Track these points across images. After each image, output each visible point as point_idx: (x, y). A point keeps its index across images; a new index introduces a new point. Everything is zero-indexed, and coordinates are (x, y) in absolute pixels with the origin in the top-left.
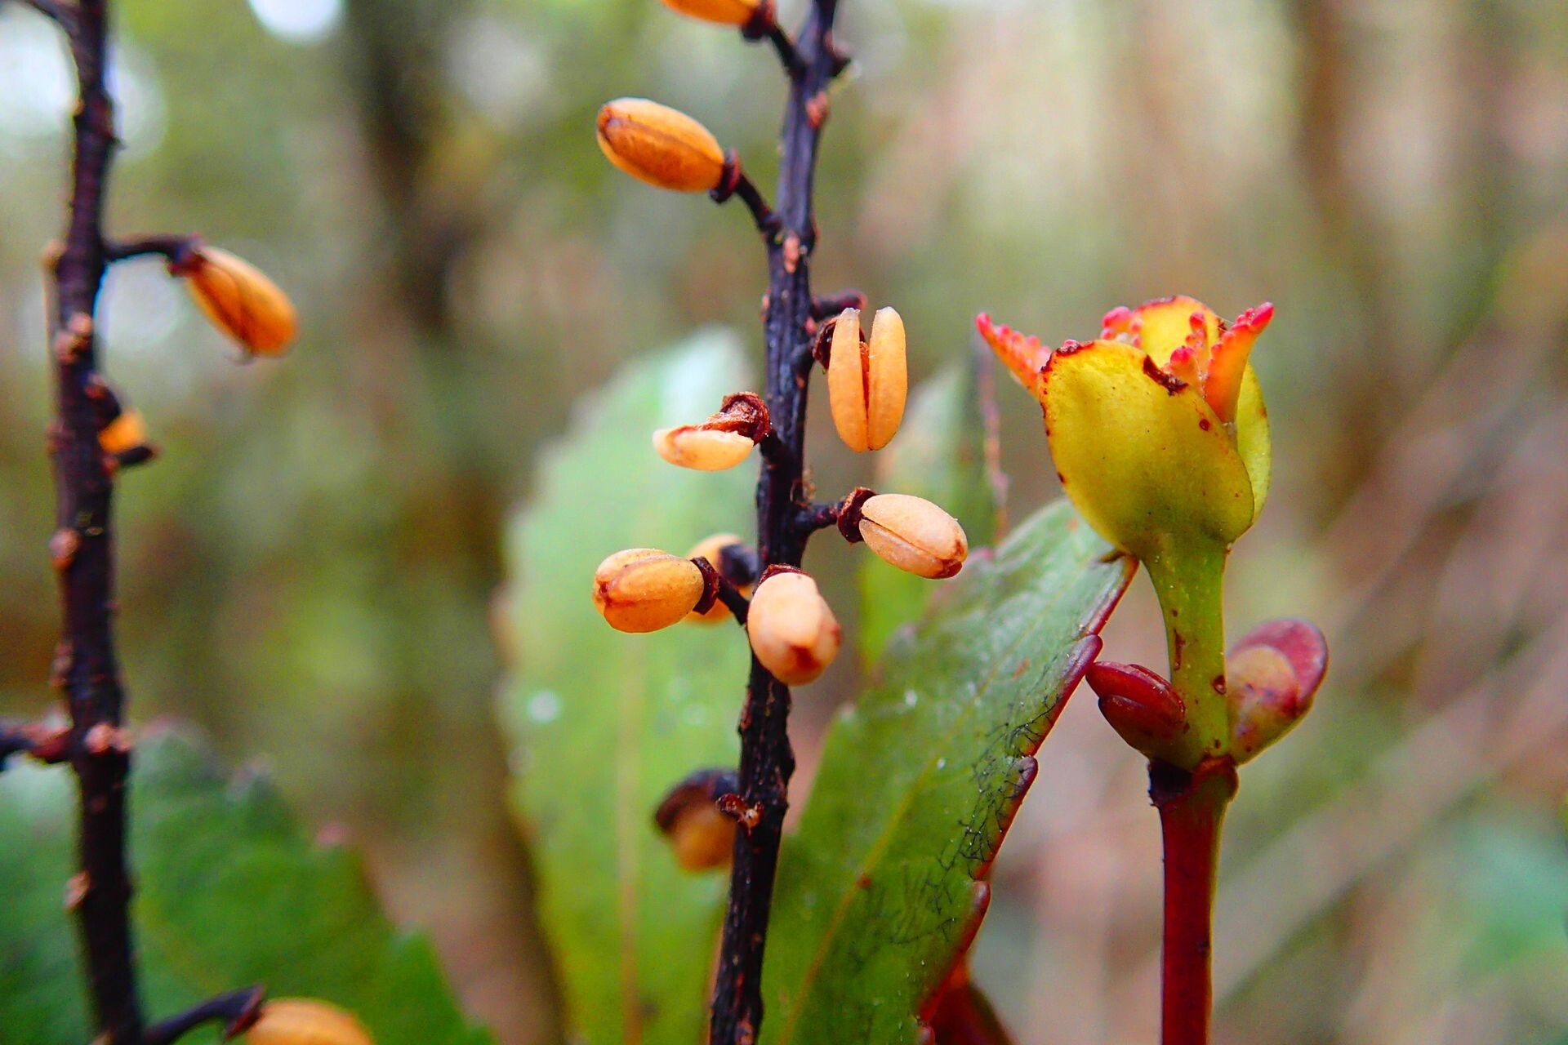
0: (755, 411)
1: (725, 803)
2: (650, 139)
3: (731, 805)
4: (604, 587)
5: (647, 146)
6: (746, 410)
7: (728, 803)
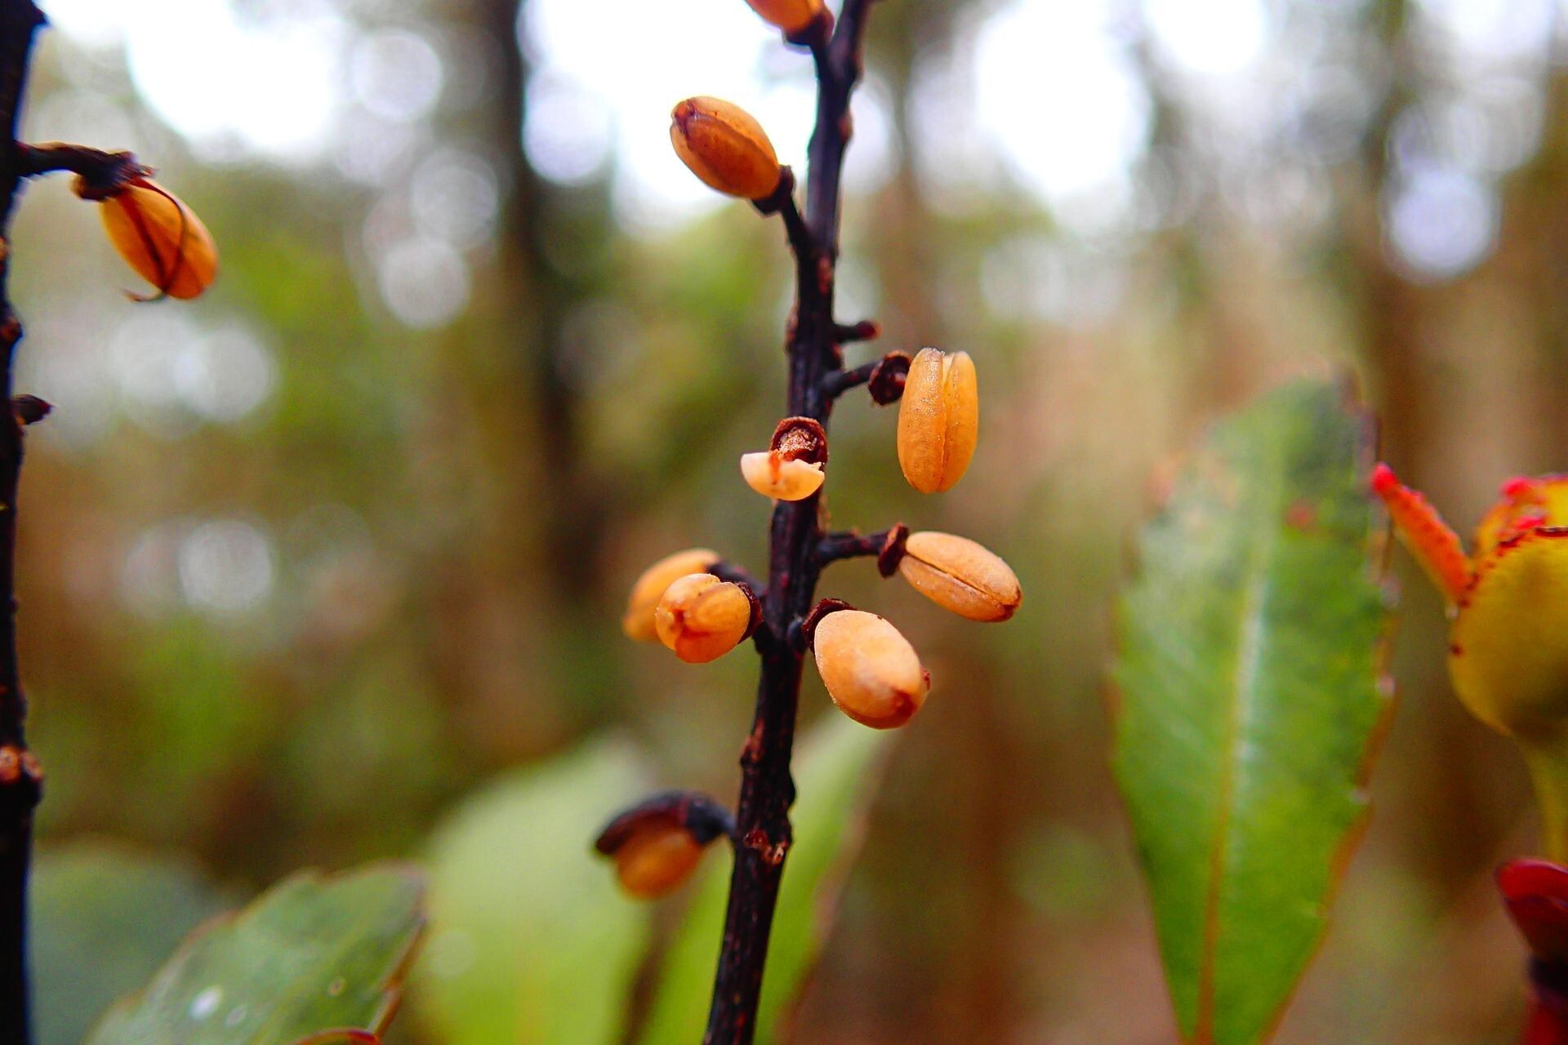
0: (816, 439)
1: (752, 839)
2: (732, 141)
3: (757, 841)
4: (679, 615)
5: (728, 147)
6: (807, 436)
7: (754, 840)
